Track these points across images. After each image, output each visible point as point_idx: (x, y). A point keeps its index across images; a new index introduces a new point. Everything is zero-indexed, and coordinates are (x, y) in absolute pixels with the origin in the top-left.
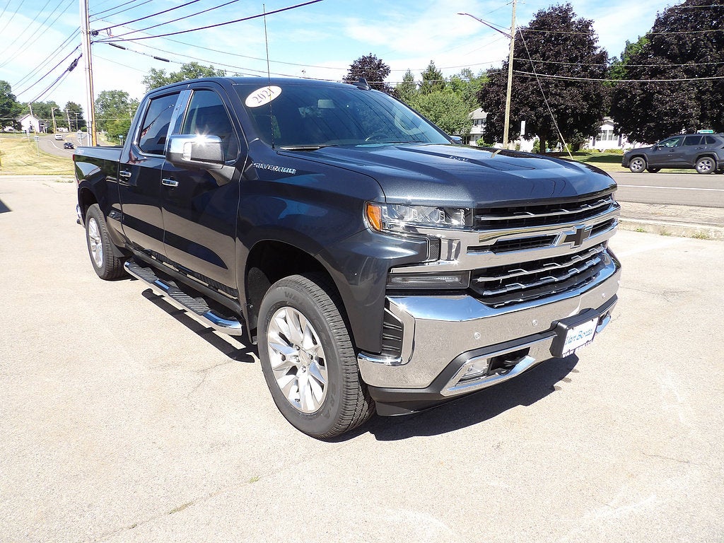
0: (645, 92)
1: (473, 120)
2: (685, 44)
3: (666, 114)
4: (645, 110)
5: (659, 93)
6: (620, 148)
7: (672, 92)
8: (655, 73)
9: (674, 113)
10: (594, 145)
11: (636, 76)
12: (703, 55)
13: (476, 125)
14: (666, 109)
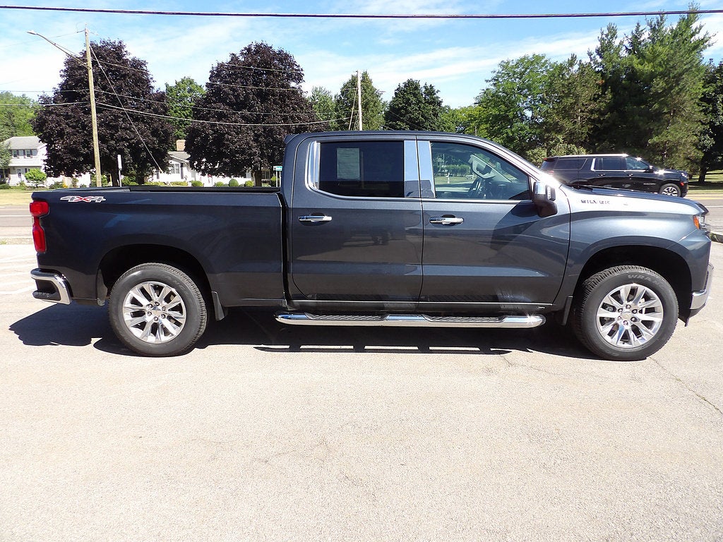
0: (215, 132)
1: (11, 150)
2: (239, 95)
3: (237, 152)
4: (218, 148)
5: (227, 133)
6: (183, 180)
7: (237, 134)
8: (221, 116)
9: (243, 152)
10: (158, 178)
11: (205, 118)
12: (253, 106)
13: (15, 156)
14: (236, 147)
